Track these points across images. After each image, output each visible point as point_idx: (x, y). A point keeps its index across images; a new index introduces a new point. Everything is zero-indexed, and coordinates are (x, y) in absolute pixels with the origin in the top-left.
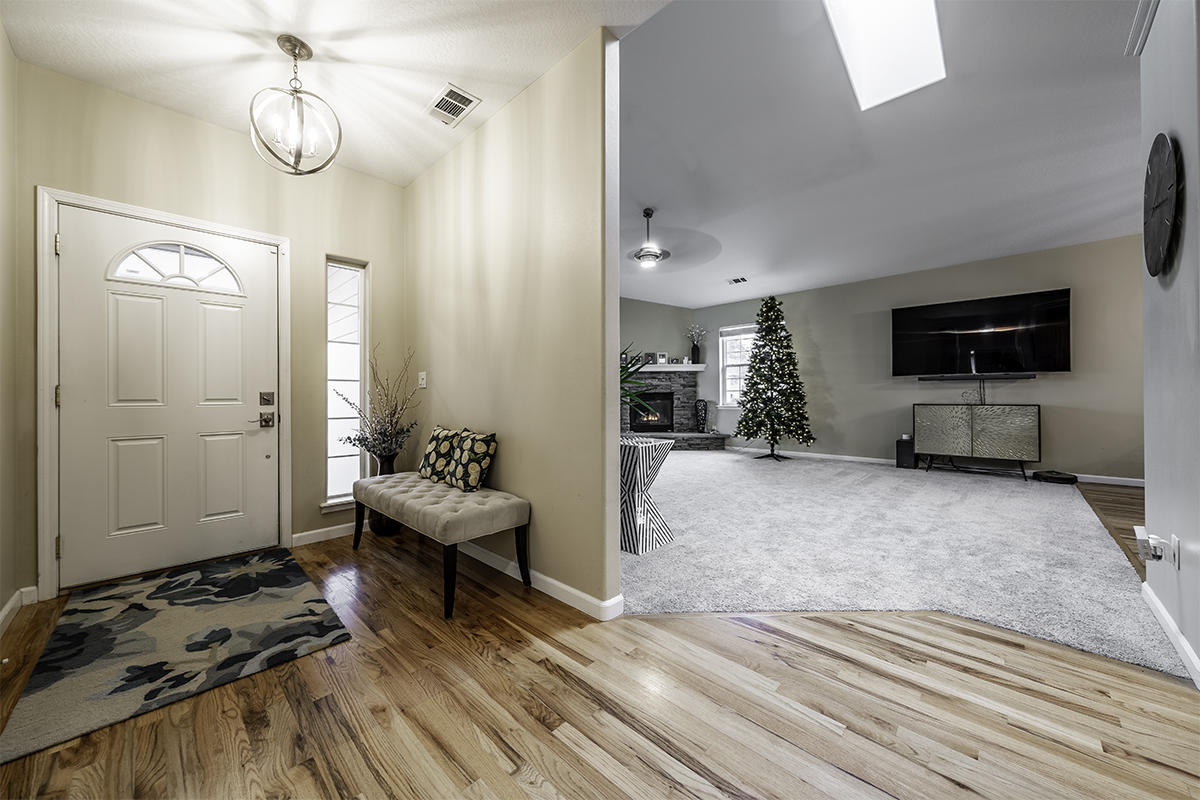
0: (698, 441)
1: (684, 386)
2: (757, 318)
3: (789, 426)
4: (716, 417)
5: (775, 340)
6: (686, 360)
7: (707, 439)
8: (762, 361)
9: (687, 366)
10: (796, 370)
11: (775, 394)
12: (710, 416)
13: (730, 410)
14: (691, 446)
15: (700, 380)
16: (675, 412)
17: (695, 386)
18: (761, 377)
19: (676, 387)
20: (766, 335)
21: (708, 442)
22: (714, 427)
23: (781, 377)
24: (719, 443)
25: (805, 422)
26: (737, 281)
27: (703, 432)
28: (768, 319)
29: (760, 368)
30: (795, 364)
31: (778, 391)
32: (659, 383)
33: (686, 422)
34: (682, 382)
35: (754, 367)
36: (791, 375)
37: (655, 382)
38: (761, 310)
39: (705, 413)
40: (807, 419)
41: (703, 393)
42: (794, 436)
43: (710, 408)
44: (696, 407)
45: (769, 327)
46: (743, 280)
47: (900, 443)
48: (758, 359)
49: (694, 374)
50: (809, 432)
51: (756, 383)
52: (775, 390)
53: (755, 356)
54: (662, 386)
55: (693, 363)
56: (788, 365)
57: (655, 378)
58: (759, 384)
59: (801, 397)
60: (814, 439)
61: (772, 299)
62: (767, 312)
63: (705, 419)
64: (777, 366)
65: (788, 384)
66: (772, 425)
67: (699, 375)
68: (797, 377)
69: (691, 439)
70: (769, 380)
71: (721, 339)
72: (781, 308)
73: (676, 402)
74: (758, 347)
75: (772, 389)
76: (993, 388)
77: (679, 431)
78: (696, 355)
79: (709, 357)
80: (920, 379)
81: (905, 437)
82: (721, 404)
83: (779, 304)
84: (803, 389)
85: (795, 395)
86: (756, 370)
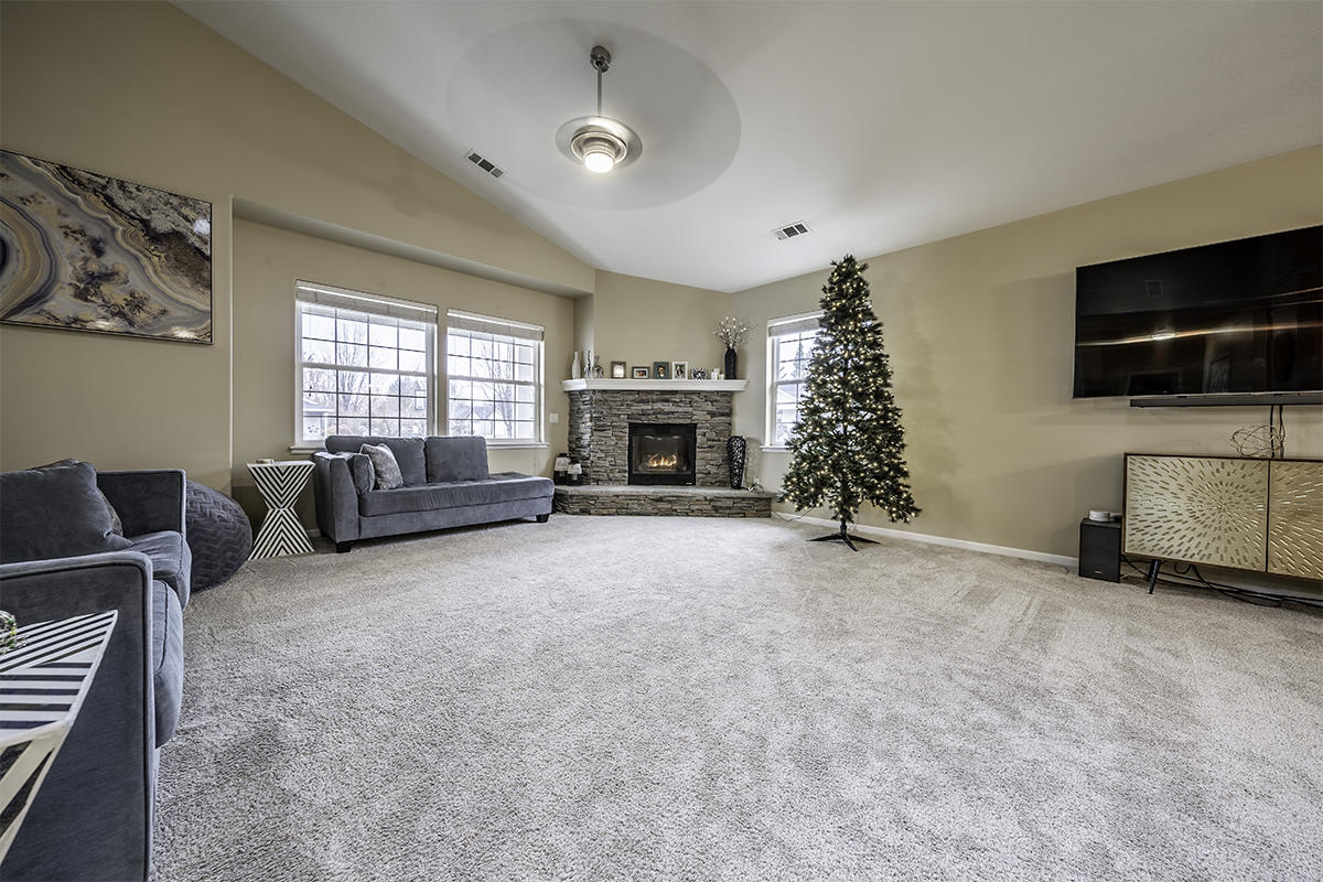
0: (730, 503)
1: (713, 414)
2: (823, 296)
3: (872, 488)
4: (759, 465)
5: (853, 332)
6: (715, 374)
7: (743, 499)
8: (829, 370)
9: (717, 383)
10: (888, 385)
11: (850, 428)
12: (750, 463)
13: (777, 454)
14: (717, 510)
15: (738, 404)
16: (698, 456)
17: (730, 414)
18: (825, 397)
19: (700, 416)
20: (836, 323)
21: (744, 504)
22: (757, 481)
23: (859, 397)
24: (760, 507)
25: (901, 480)
26: (790, 232)
27: (738, 487)
28: (841, 295)
29: (825, 382)
30: (886, 375)
31: (856, 424)
32: (674, 409)
33: (714, 470)
34: (710, 407)
35: (814, 381)
36: (879, 395)
37: (668, 407)
38: (830, 280)
39: (743, 458)
40: (905, 474)
41: (741, 426)
42: (882, 505)
43: (751, 449)
44: (729, 449)
45: (842, 309)
46: (801, 228)
47: (1086, 526)
48: (822, 365)
49: (729, 394)
50: (909, 498)
51: (817, 410)
52: (851, 422)
53: (817, 361)
54: (676, 413)
55: (727, 378)
56: (875, 376)
57: (667, 401)
58: (823, 410)
59: (895, 436)
60: (917, 511)
61: (850, 260)
62: (840, 283)
63: (741, 466)
64: (855, 378)
65: (874, 411)
66: (844, 482)
67: (736, 396)
68: (890, 398)
69: (717, 499)
70: (839, 404)
71: (769, 340)
72: (863, 275)
73: (699, 439)
74: (823, 345)
75: (845, 420)
76: (1301, 422)
77: (703, 485)
78: (732, 365)
79: (750, 368)
80: (1133, 404)
81: (1095, 516)
82: (767, 444)
83: (862, 269)
84: (901, 421)
85: (886, 432)
86: (819, 386)
